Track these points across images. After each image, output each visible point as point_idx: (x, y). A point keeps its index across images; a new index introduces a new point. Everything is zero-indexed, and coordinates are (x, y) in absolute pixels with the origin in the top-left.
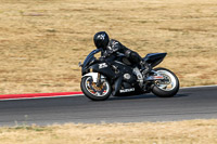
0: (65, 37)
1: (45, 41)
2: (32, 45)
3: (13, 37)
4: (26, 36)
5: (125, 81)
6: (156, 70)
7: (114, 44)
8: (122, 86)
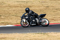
0: (51, 8)
1: (46, 9)
2: (42, 10)
3: (37, 8)
4: (40, 8)
5: (33, 22)
6: (43, 19)
7: (31, 11)
8: (32, 23)
